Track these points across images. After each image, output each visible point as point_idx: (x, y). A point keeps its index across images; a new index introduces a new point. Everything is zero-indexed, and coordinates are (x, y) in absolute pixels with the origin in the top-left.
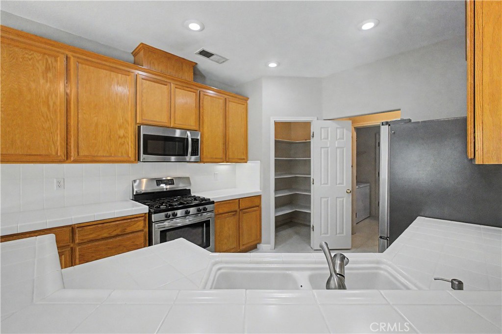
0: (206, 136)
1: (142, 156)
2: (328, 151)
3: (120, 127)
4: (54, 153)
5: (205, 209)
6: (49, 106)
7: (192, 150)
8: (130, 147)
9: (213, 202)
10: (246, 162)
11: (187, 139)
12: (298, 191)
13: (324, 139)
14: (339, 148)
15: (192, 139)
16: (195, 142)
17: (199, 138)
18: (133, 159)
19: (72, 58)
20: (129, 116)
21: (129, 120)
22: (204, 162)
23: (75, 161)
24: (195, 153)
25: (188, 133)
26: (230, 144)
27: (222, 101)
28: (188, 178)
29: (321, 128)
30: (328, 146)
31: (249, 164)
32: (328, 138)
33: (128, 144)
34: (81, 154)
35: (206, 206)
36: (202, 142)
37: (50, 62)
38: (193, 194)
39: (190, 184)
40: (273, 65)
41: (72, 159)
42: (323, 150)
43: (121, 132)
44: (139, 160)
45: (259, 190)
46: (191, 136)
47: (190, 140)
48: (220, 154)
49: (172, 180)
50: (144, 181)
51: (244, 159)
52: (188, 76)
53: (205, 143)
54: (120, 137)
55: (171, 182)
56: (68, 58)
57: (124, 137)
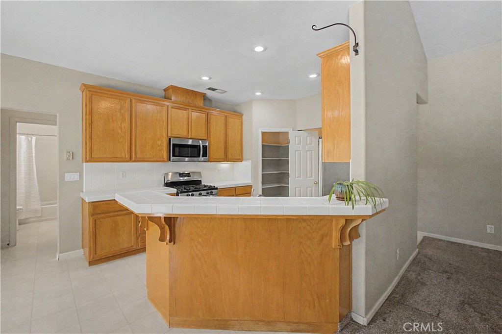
0: (212, 142)
1: (172, 158)
2: (300, 153)
3: (159, 139)
4: (124, 156)
5: (212, 193)
6: (121, 129)
7: (203, 153)
8: (164, 152)
9: (217, 189)
10: (241, 161)
11: (200, 146)
12: (283, 184)
13: (298, 144)
14: (309, 151)
15: (203, 146)
16: (205, 148)
17: (207, 145)
18: (166, 159)
19: (133, 100)
21: (164, 134)
22: (211, 162)
23: (135, 161)
24: (205, 155)
25: (200, 141)
26: (230, 148)
27: (223, 118)
28: (200, 172)
29: (295, 136)
30: (301, 149)
31: (243, 162)
32: (300, 144)
33: (163, 150)
34: (138, 156)
35: (212, 191)
36: (209, 147)
37: (122, 104)
38: (203, 184)
39: (201, 176)
40: (258, 94)
41: (133, 160)
42: (297, 152)
43: (159, 143)
44: (169, 160)
45: (250, 182)
46: (202, 143)
47: (201, 146)
48: (222, 155)
49: (189, 174)
50: (170, 174)
51: (240, 159)
52: (200, 103)
53: (211, 148)
54: (158, 146)
55: (188, 175)
56: (131, 100)
57: (161, 146)
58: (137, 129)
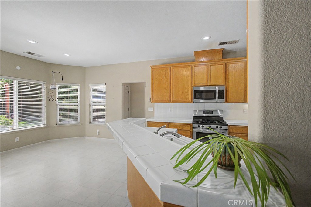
0: (230, 87)
1: (193, 100)
3: (186, 89)
4: (166, 99)
5: (221, 127)
6: (166, 85)
7: (219, 96)
8: (190, 96)
9: (227, 125)
11: (215, 90)
15: (219, 90)
16: (221, 91)
17: (224, 89)
20: (189, 83)
21: (190, 85)
23: (172, 102)
24: (222, 97)
25: (217, 87)
33: (189, 95)
34: (174, 99)
37: (166, 71)
43: (186, 91)
46: (219, 88)
52: (219, 57)
53: (230, 91)
54: (186, 92)
55: (211, 112)
56: (170, 68)
57: (187, 92)
58: (174, 84)
